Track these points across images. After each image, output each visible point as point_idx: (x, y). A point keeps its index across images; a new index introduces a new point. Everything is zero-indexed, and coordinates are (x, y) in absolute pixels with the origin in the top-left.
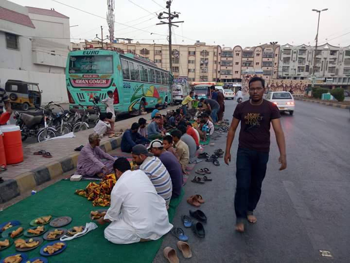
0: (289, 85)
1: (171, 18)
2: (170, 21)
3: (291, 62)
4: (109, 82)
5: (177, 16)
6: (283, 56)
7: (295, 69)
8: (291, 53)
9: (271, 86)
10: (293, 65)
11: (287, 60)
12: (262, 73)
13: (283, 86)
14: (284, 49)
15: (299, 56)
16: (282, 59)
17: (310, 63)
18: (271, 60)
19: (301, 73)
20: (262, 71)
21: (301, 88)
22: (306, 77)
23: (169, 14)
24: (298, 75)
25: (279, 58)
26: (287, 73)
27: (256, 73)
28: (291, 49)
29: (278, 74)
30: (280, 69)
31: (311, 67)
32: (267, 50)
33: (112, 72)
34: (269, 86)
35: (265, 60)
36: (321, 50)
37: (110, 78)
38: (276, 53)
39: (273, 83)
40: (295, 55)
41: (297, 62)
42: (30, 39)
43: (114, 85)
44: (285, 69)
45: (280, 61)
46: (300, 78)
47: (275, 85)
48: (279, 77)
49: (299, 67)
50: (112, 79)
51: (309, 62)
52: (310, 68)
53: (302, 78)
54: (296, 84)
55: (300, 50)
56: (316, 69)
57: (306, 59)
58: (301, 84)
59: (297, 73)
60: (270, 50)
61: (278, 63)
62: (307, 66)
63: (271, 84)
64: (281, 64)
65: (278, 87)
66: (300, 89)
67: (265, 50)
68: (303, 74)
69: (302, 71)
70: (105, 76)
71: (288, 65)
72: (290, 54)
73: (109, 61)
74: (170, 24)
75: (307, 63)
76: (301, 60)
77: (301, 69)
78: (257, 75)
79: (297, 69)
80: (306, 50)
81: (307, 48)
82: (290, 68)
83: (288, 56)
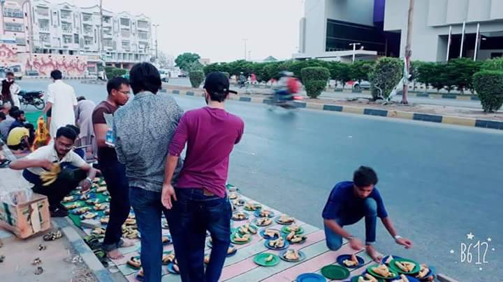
3: (51, 27)
6: (38, 17)
7: (59, 39)
8: (49, 14)
10: (55, 32)
11: (44, 23)
13: (52, 64)
14: (37, 7)
15: (61, 19)
16: (36, 21)
17: (80, 32)
18: (18, 21)
19: (68, 44)
22: (76, 51)
24: (65, 47)
25: (32, 19)
26: (47, 44)
28: (47, 8)
29: (33, 44)
30: (36, 37)
31: (81, 36)
32: (9, 4)
35: (9, 20)
36: (91, 14)
38: (25, 11)
40: (55, 18)
41: (60, 28)
44: (44, 37)
45: (34, 25)
46: (68, 52)
48: (37, 50)
49: (64, 36)
51: (78, 29)
52: (80, 38)
53: (71, 52)
54: (70, 60)
55: (62, 10)
56: (88, 40)
57: (73, 25)
58: (78, 61)
59: (63, 44)
60: (15, 5)
61: (32, 27)
62: (75, 34)
63: (33, 60)
64: (37, 29)
67: (5, 3)
68: (72, 46)
69: (70, 42)
71: (47, 32)
72: (47, 15)
75: (75, 31)
76: (66, 25)
77: (66, 38)
78: (6, 44)
79: (62, 38)
80: (70, 11)
81: (71, 8)
82: (51, 36)
83: (46, 18)
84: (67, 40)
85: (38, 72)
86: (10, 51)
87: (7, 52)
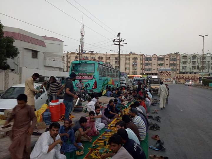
0: (187, 77)
1: (120, 42)
2: (119, 43)
3: (187, 64)
4: (92, 77)
5: (123, 41)
6: (183, 60)
7: (190, 68)
8: (187, 59)
9: (177, 78)
10: (189, 66)
11: (185, 63)
12: (170, 70)
13: (184, 78)
14: (183, 56)
15: (192, 60)
16: (182, 62)
18: (175, 62)
19: (194, 70)
20: (170, 69)
21: (195, 79)
22: (197, 73)
23: (119, 40)
24: (192, 71)
25: (180, 62)
26: (185, 70)
27: (167, 70)
28: (187, 57)
29: (179, 71)
30: (181, 68)
31: (200, 66)
33: (94, 72)
34: (175, 78)
35: (172, 62)
36: (206, 57)
37: (93, 75)
38: (178, 59)
39: (177, 76)
40: (189, 60)
41: (191, 64)
42: (44, 53)
44: (184, 68)
45: (181, 63)
46: (193, 73)
47: (179, 77)
48: (181, 73)
49: (192, 67)
51: (199, 63)
52: (199, 67)
53: (195, 73)
54: (191, 77)
55: (192, 57)
56: (203, 68)
57: (197, 62)
58: (195, 77)
59: (191, 70)
60: (174, 57)
61: (180, 64)
62: (197, 66)
63: (176, 77)
64: (182, 65)
65: (181, 78)
66: (194, 80)
67: (171, 57)
68: (195, 71)
71: (186, 66)
72: (186, 59)
74: (119, 45)
75: (197, 64)
76: (194, 63)
77: (194, 68)
78: (167, 71)
79: (191, 68)
80: (196, 57)
81: (197, 56)
82: (187, 67)
83: (186, 60)
84: (194, 69)
85: (178, 81)
86: (168, 73)
87: (167, 74)
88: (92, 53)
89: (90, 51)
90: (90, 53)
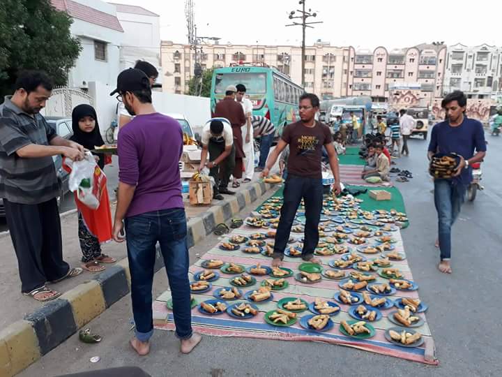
1: (305, 17)
2: (304, 22)
3: (464, 71)
4: (261, 104)
5: (315, 15)
6: (452, 62)
7: (470, 83)
8: (464, 58)
9: (434, 108)
10: (467, 77)
11: (457, 68)
12: (419, 88)
14: (454, 52)
15: (476, 62)
16: (450, 66)
17: (495, 74)
18: (432, 68)
19: (479, 88)
20: (420, 86)
21: (480, 112)
22: (487, 95)
23: (304, 12)
24: (475, 91)
25: (446, 65)
27: (411, 88)
28: (463, 52)
29: (442, 90)
30: (447, 83)
31: (496, 78)
32: (426, 52)
33: (264, 91)
35: (423, 68)
37: (262, 100)
38: (440, 58)
39: (436, 104)
40: (470, 61)
41: (473, 71)
42: (118, 47)
43: (267, 107)
44: (454, 82)
45: (446, 70)
46: (477, 96)
49: (476, 79)
50: (265, 101)
51: (493, 71)
52: (494, 80)
53: (481, 96)
54: (471, 105)
55: (479, 53)
57: (488, 67)
58: (480, 105)
59: (472, 89)
60: (431, 52)
61: (444, 73)
62: (489, 77)
63: (432, 105)
64: (449, 74)
66: (478, 113)
67: (422, 53)
68: (482, 90)
69: (481, 86)
70: (257, 97)
71: (459, 77)
72: (461, 59)
73: (262, 79)
74: (304, 25)
75: (489, 73)
76: (480, 68)
77: (479, 82)
78: (412, 91)
79: (473, 82)
80: (489, 52)
81: (489, 49)
82: (462, 81)
83: (460, 62)
84: (479, 84)
85: (436, 117)
86: (414, 97)
87: (411, 98)
88: (217, 44)
89: (211, 39)
90: (213, 42)
